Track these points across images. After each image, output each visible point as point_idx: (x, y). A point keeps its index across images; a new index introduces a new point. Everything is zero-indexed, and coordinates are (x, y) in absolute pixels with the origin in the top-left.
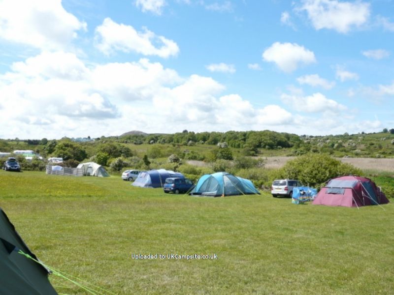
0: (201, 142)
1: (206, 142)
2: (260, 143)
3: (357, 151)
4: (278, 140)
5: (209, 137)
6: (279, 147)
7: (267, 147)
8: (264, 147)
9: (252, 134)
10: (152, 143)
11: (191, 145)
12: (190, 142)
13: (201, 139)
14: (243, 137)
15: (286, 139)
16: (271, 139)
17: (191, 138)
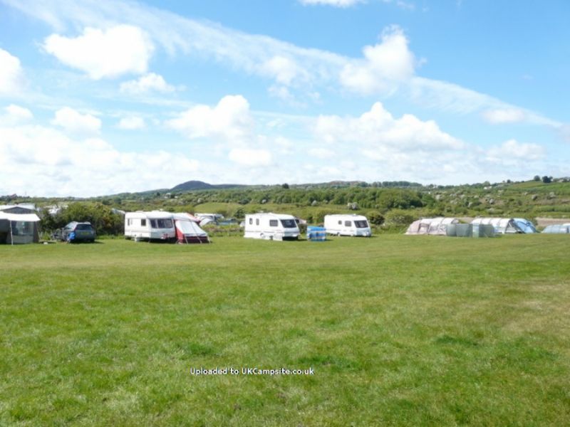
0: (325, 201)
1: (331, 201)
2: (393, 202)
3: (492, 210)
4: (412, 199)
5: (333, 195)
6: (412, 206)
7: (400, 207)
8: (397, 207)
9: (383, 193)
10: (265, 203)
11: (315, 205)
12: (315, 202)
13: (324, 198)
14: (372, 197)
15: (418, 198)
16: (404, 199)
17: (313, 197)
